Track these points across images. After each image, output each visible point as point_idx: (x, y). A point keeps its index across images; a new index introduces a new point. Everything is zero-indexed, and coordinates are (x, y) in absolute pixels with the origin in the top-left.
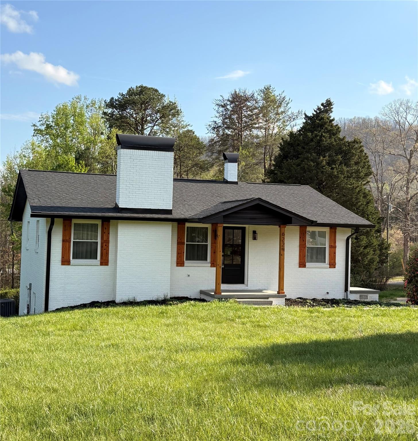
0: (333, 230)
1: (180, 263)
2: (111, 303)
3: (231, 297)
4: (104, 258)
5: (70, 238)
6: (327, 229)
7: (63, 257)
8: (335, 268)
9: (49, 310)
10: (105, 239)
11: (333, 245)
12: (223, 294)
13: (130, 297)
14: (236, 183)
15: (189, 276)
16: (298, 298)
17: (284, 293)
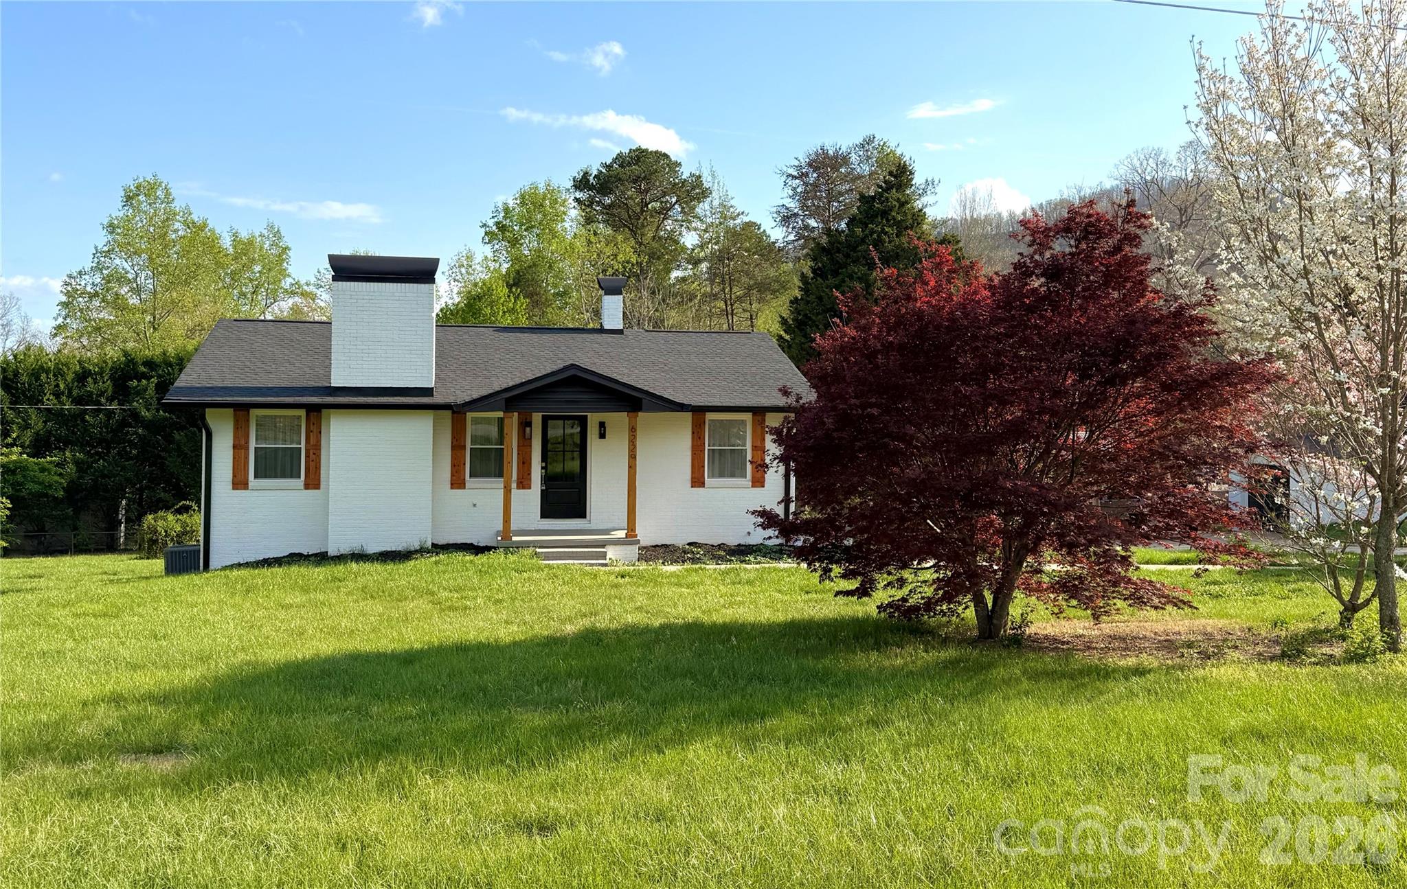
0: (760, 418)
1: (457, 482)
2: (321, 558)
3: (527, 545)
4: (311, 476)
5: (247, 442)
6: (748, 417)
7: (234, 476)
8: (763, 486)
9: (211, 567)
10: (312, 441)
11: (759, 444)
12: (514, 539)
13: (355, 545)
14: (620, 332)
15: (475, 505)
16: (690, 544)
17: (636, 536)
